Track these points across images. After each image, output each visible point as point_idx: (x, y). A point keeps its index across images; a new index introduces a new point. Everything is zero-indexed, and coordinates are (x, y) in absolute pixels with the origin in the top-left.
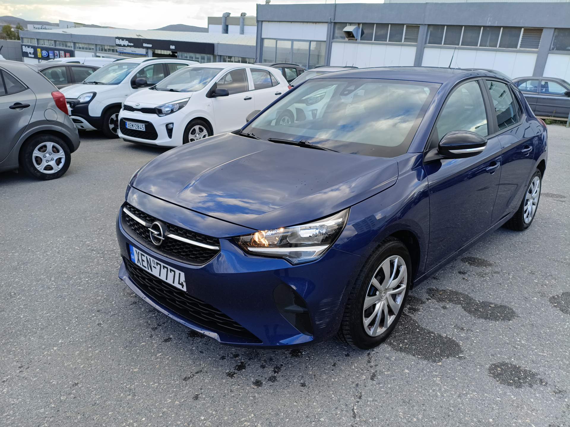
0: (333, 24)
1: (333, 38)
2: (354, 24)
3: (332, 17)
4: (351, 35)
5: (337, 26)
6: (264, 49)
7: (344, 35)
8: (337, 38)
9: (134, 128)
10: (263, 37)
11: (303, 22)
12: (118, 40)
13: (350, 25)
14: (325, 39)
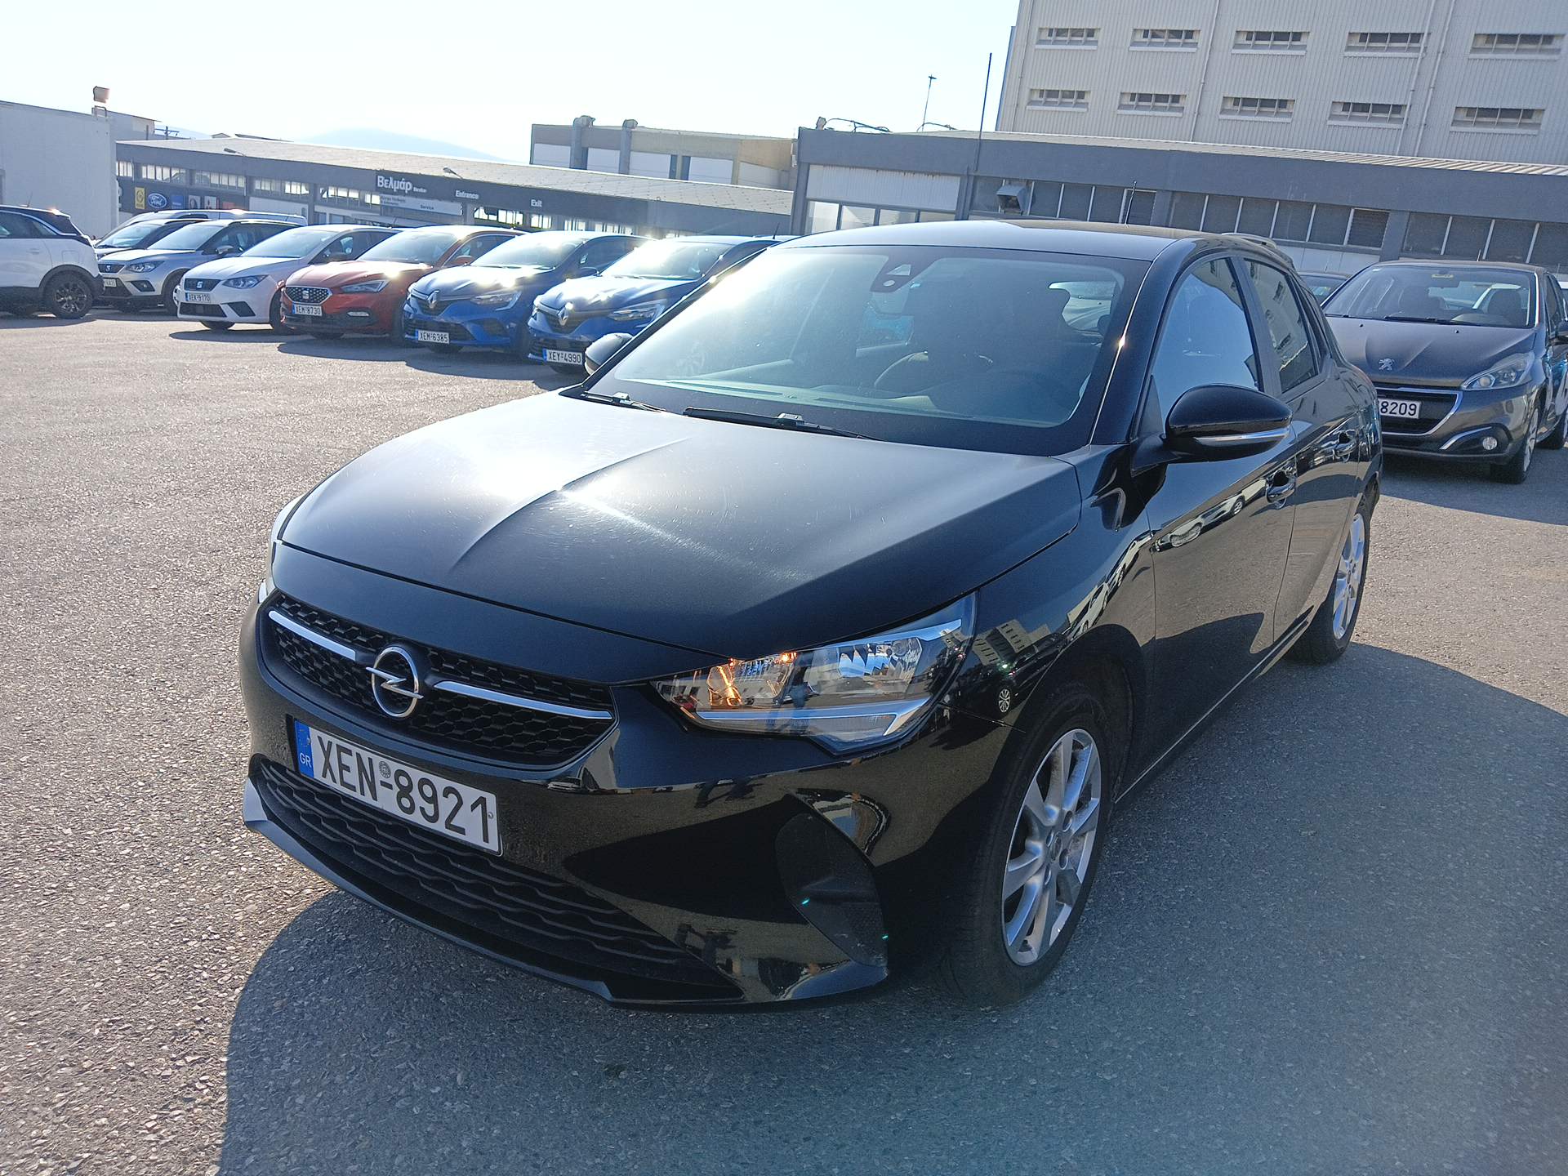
0: (972, 179)
1: (972, 207)
2: (1018, 183)
3: (972, 167)
4: (1012, 203)
5: (982, 184)
6: (808, 223)
7: (997, 202)
8: (980, 207)
10: (808, 196)
11: (905, 171)
12: (382, 177)
14: (953, 208)
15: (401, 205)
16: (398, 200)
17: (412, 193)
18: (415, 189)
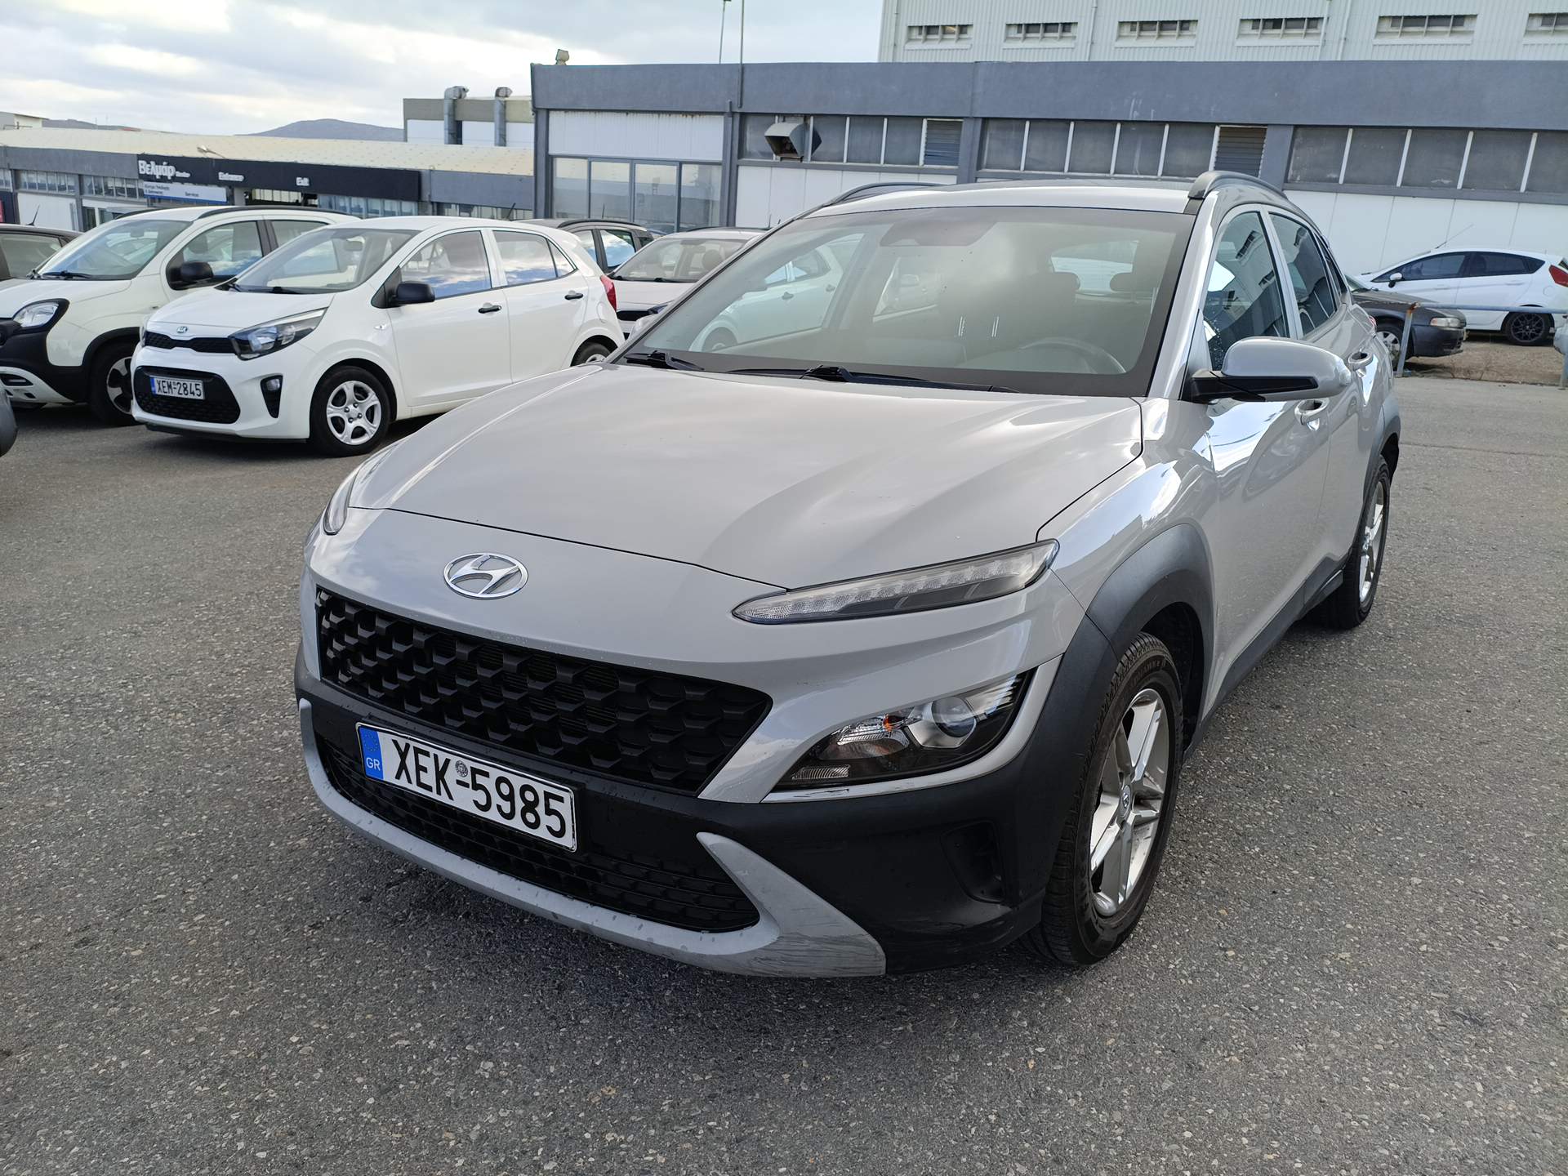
0: (737, 118)
1: (741, 155)
2: (793, 118)
3: (736, 102)
4: (788, 148)
5: (750, 124)
6: (557, 185)
7: (768, 148)
8: (750, 155)
9: (175, 394)
10: (552, 151)
11: (659, 112)
12: (144, 162)
13: (784, 121)
14: (719, 158)
15: (166, 194)
16: (163, 188)
17: (174, 179)
18: (179, 174)
